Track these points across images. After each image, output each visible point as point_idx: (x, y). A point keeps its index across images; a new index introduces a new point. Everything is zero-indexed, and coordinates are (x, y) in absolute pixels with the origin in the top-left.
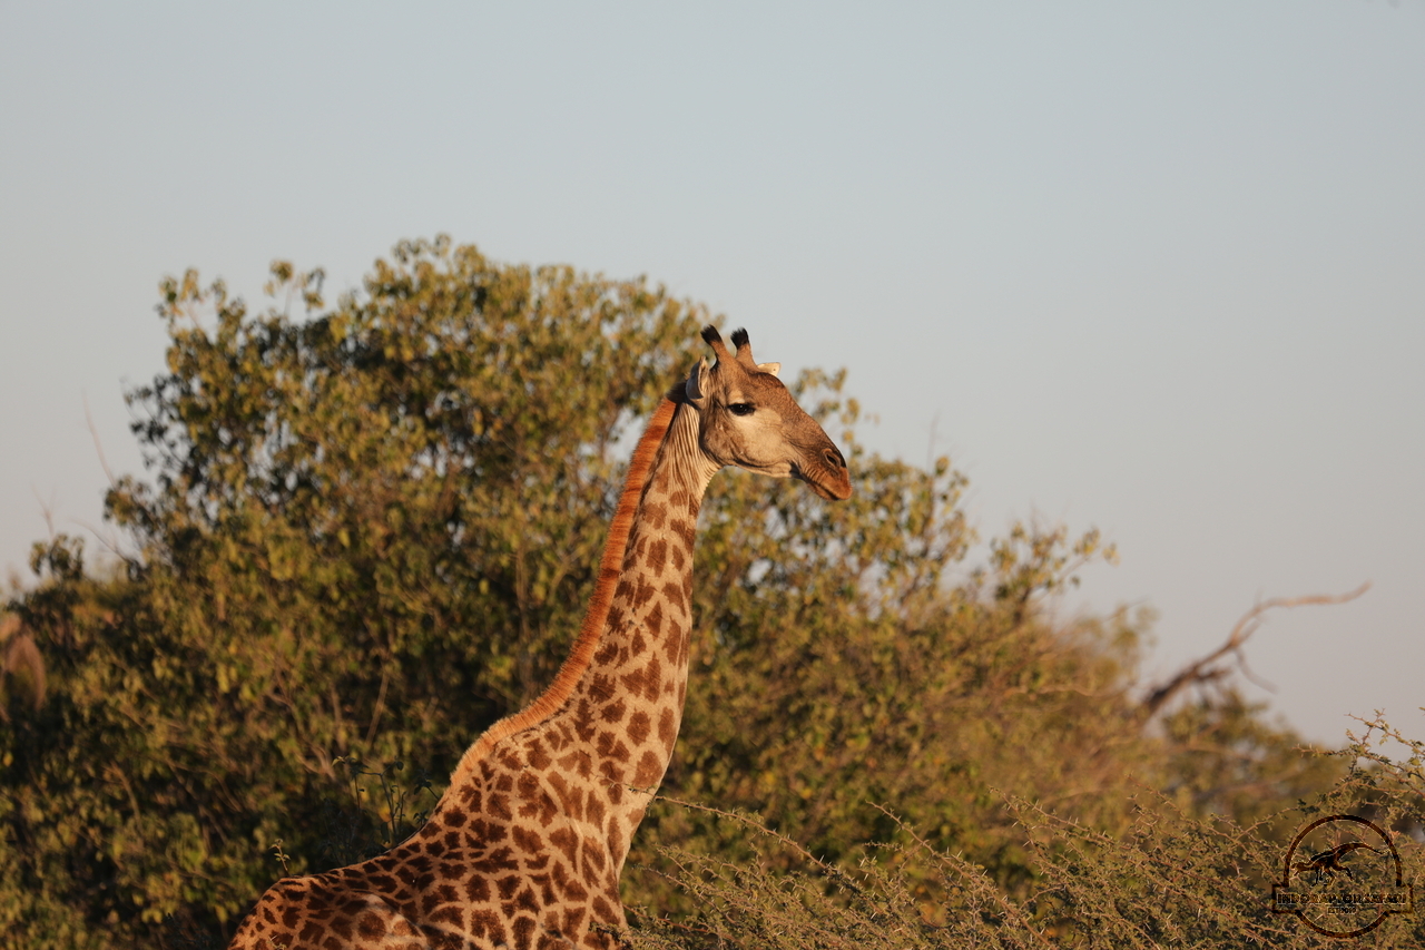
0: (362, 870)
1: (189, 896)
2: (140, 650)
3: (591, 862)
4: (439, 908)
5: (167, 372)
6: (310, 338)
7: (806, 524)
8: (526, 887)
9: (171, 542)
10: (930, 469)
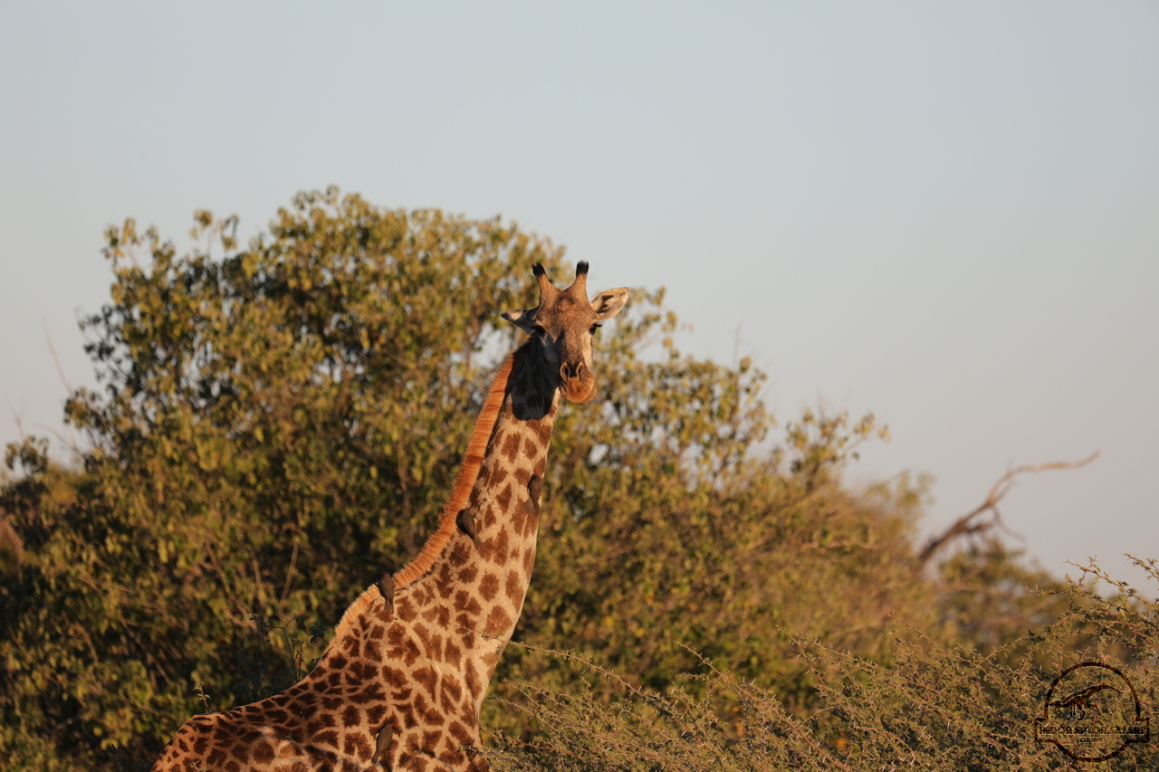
0: (261, 707)
1: (140, 728)
2: (95, 529)
3: (448, 694)
4: (320, 732)
5: (112, 303)
6: (227, 273)
7: (636, 414)
8: (391, 714)
9: (118, 440)
10: (735, 368)
